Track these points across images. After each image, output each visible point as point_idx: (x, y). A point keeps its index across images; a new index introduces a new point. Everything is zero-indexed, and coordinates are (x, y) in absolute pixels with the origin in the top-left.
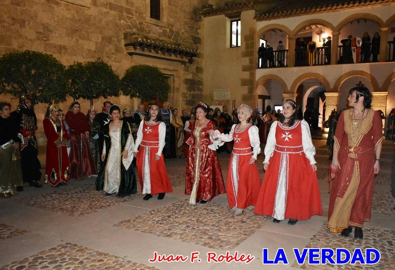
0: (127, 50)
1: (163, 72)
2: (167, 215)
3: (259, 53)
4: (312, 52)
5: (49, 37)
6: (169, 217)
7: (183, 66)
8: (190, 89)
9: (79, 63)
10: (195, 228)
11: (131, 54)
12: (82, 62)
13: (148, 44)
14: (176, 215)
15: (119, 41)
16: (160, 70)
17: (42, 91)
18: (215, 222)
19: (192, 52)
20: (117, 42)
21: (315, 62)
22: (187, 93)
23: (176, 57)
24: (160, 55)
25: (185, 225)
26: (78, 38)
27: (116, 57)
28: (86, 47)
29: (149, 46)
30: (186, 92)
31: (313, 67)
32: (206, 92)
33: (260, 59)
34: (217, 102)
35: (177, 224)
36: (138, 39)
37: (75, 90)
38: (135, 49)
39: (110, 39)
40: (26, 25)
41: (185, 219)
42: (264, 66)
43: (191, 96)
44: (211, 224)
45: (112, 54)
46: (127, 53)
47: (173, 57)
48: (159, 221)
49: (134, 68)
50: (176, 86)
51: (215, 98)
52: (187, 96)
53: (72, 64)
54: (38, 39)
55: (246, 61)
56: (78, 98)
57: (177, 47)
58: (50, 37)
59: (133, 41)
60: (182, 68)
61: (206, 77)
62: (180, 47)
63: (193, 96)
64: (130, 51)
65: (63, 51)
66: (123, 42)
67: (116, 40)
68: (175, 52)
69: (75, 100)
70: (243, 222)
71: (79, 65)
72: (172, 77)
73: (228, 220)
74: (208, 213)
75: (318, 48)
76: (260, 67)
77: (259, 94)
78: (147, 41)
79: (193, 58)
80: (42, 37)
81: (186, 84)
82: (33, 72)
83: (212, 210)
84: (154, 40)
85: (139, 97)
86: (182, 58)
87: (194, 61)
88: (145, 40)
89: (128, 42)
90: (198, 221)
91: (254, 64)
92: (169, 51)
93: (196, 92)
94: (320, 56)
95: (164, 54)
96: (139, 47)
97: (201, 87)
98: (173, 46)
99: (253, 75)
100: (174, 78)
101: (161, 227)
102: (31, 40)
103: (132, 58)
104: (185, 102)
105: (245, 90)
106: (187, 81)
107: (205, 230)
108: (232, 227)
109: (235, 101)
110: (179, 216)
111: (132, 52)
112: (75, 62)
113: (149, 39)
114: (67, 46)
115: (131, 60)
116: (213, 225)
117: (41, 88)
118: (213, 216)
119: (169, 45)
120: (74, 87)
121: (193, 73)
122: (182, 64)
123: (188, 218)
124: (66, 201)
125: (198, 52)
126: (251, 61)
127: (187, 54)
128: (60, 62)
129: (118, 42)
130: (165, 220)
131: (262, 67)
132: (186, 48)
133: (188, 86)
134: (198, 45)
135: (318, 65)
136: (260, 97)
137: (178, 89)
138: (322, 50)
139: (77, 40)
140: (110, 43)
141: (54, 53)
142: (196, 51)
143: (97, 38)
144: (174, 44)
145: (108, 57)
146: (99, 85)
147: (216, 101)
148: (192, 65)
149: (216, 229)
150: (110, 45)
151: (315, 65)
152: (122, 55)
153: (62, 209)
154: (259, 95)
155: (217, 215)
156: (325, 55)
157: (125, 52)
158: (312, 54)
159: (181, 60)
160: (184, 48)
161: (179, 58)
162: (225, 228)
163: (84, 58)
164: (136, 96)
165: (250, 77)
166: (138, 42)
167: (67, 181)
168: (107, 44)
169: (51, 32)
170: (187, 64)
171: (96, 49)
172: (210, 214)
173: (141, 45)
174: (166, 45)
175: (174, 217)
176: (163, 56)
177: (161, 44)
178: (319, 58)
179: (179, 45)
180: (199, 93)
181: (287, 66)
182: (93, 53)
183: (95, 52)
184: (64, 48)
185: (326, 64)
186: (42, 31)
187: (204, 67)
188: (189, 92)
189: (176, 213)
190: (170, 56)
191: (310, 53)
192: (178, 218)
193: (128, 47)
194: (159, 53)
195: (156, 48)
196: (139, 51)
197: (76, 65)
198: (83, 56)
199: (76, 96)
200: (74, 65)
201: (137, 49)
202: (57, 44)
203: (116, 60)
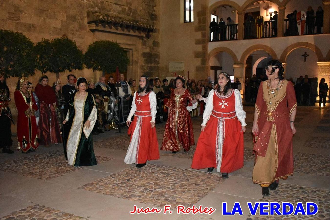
0: (89, 27)
1: (123, 46)
2: (126, 178)
3: (210, 27)
4: (260, 26)
5: (19, 16)
6: (129, 180)
7: (141, 41)
8: (147, 62)
9: (46, 40)
10: (153, 190)
11: (93, 31)
12: (49, 39)
13: (109, 21)
14: (135, 179)
15: (82, 19)
16: (120, 45)
17: (13, 66)
18: (171, 185)
19: (149, 28)
20: (80, 20)
21: (263, 35)
22: (145, 66)
23: (135, 32)
24: (120, 31)
25: (143, 188)
26: (45, 18)
27: (80, 34)
28: (53, 25)
29: (109, 23)
30: (144, 64)
31: (261, 39)
32: (162, 64)
33: (212, 33)
34: (172, 74)
35: (136, 187)
36: (99, 17)
37: (43, 64)
38: (97, 26)
39: (74, 17)
41: (143, 182)
42: (215, 40)
43: (149, 68)
44: (167, 187)
46: (90, 30)
47: (132, 33)
48: (120, 184)
49: (96, 43)
50: (135, 59)
51: (171, 70)
52: (145, 68)
53: (40, 41)
54: (10, 19)
55: (199, 35)
56: (45, 72)
57: (135, 23)
58: (21, 17)
59: (95, 19)
60: (140, 43)
61: (162, 50)
62: (138, 24)
63: (151, 68)
64: (92, 28)
65: (32, 28)
66: (86, 20)
67: (79, 18)
68: (133, 28)
69: (43, 73)
70: (197, 184)
71: (47, 41)
72: (131, 51)
73: (183, 182)
74: (164, 176)
75: (266, 22)
76: (212, 40)
77: (211, 65)
78: (107, 18)
79: (150, 33)
80: (14, 17)
81: (143, 58)
82: (5, 49)
83: (168, 174)
84: (114, 18)
85: (101, 70)
86: (140, 33)
87: (150, 36)
88: (105, 17)
89: (91, 19)
90: (155, 183)
91: (206, 38)
92: (128, 27)
93: (153, 65)
94: (268, 29)
95: (124, 31)
96: (100, 24)
97: (157, 60)
98: (132, 23)
99: (205, 48)
100: (132, 52)
101: (121, 189)
102: (4, 20)
103: (94, 34)
105: (198, 62)
106: (144, 55)
107: (162, 192)
108: (187, 190)
109: (189, 72)
110: (138, 180)
111: (95, 29)
112: (42, 39)
113: (109, 16)
114: (35, 25)
115: (94, 36)
116: (169, 188)
117: (12, 63)
118: (169, 180)
119: (128, 22)
120: (42, 62)
121: (150, 47)
122: (140, 39)
123: (146, 181)
124: (34, 166)
125: (154, 27)
126: (204, 35)
127: (144, 30)
128: (29, 39)
130: (125, 183)
131: (214, 40)
132: (143, 24)
133: (146, 59)
134: (154, 21)
135: (266, 37)
136: (212, 68)
137: (136, 62)
138: (269, 24)
140: (74, 21)
141: (24, 31)
142: (153, 26)
143: (62, 17)
144: (132, 21)
145: (73, 34)
146: (65, 59)
147: (172, 72)
148: (149, 39)
149: (172, 191)
150: (74, 23)
151: (263, 37)
152: (85, 31)
153: (31, 174)
154: (211, 67)
155: (173, 178)
156: (272, 28)
157: (88, 29)
158: (260, 28)
159: (139, 35)
160: (141, 24)
161: (137, 34)
162: (180, 190)
163: (51, 35)
164: (98, 69)
165: (203, 50)
166: (99, 20)
167: (36, 148)
168: (72, 22)
169: (22, 12)
170: (144, 39)
171: (62, 26)
172: (166, 177)
173: (102, 22)
174: (125, 22)
175: (133, 180)
176: (122, 32)
177: (121, 21)
178: (266, 31)
179: (137, 22)
180: (156, 65)
181: (237, 39)
182: (60, 31)
183: (61, 30)
184: (33, 26)
185: (273, 36)
186: (13, 11)
187: (160, 41)
188: (147, 65)
189: (135, 177)
190: (129, 31)
191: (258, 27)
192: (137, 181)
193: (90, 24)
194: (119, 29)
195: (116, 24)
196: (100, 28)
197: (43, 42)
198: (50, 34)
199: (43, 70)
200: (41, 42)
201: (99, 26)
202: (27, 23)
203: (80, 36)
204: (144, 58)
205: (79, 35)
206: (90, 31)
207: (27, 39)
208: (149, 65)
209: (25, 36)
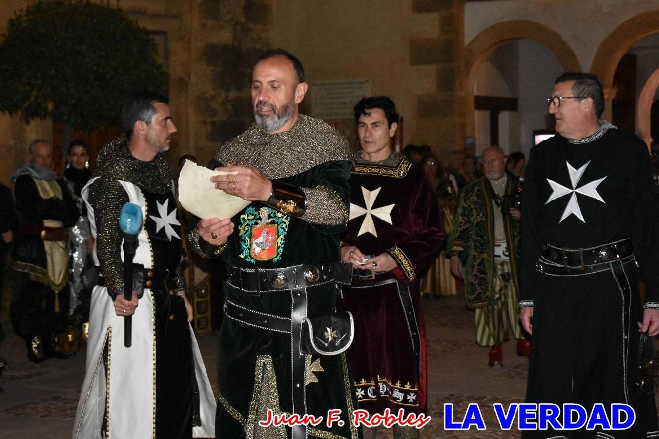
8: (223, 81)
22: (213, 97)
30: (211, 92)
43: (230, 107)
50: (175, 70)
51: (317, 111)
52: (214, 106)
72: (159, 39)
77: (476, 93)
81: (209, 65)
99: (452, 26)
100: (166, 43)
104: (209, 128)
105: (425, 81)
106: (212, 53)
121: (235, 24)
133: (219, 69)
136: (482, 103)
137: (183, 83)
154: (477, 98)
165: (443, 32)
188: (224, 94)
204: (212, 68)
208: (232, 95)
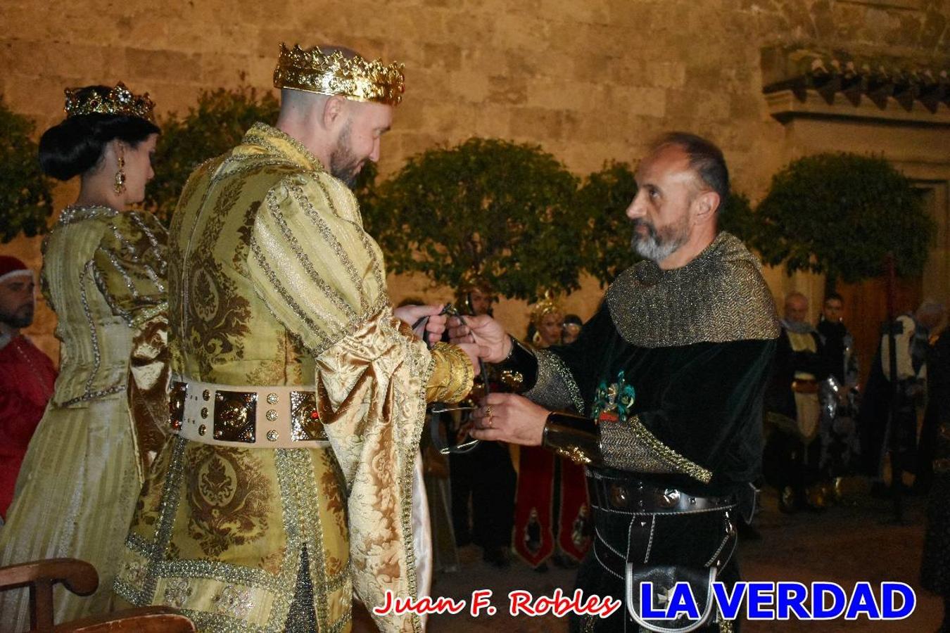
0: (770, 105)
1: (908, 172)
5: (525, 88)
9: (619, 164)
11: (785, 118)
12: (629, 160)
13: (848, 76)
15: (745, 78)
16: (896, 167)
17: (511, 261)
20: (737, 83)
24: (892, 110)
26: (612, 84)
27: (734, 134)
28: (636, 109)
29: (851, 85)
36: (809, 64)
37: (606, 252)
38: (801, 96)
39: (715, 73)
40: (464, 61)
45: (723, 123)
46: (772, 115)
47: (943, 114)
49: (799, 167)
53: (598, 170)
54: (494, 98)
58: (529, 88)
59: (793, 71)
64: (781, 109)
65: (567, 126)
66: (758, 81)
67: (733, 73)
71: (620, 170)
72: (939, 188)
78: (843, 65)
80: (507, 92)
82: (486, 204)
84: (871, 60)
85: (818, 269)
88: (835, 63)
89: (777, 76)
92: (928, 92)
95: (909, 109)
96: (813, 92)
98: (943, 74)
100: (946, 191)
102: (475, 104)
103: (789, 131)
111: (792, 109)
112: (606, 161)
113: (850, 58)
114: (576, 112)
115: (787, 137)
117: (507, 253)
119: (928, 73)
120: (603, 244)
128: (565, 167)
129: (740, 80)
139: (608, 90)
140: (711, 87)
141: (540, 137)
143: (669, 75)
144: (945, 67)
150: (711, 94)
152: (754, 123)
157: (765, 113)
164: (805, 267)
166: (809, 74)
168: (704, 92)
169: (532, 72)
171: (668, 111)
173: (822, 81)
174: (914, 73)
176: (903, 115)
177: (898, 71)
182: (660, 127)
183: (664, 121)
184: (571, 118)
186: (504, 72)
190: (933, 110)
193: (774, 94)
194: (888, 105)
195: (876, 87)
196: (814, 103)
197: (608, 172)
198: (627, 141)
199: (606, 273)
200: (602, 173)
201: (809, 99)
202: (548, 108)
203: (735, 142)
205: (732, 137)
206: (771, 119)
207: (557, 164)
209: (551, 155)
